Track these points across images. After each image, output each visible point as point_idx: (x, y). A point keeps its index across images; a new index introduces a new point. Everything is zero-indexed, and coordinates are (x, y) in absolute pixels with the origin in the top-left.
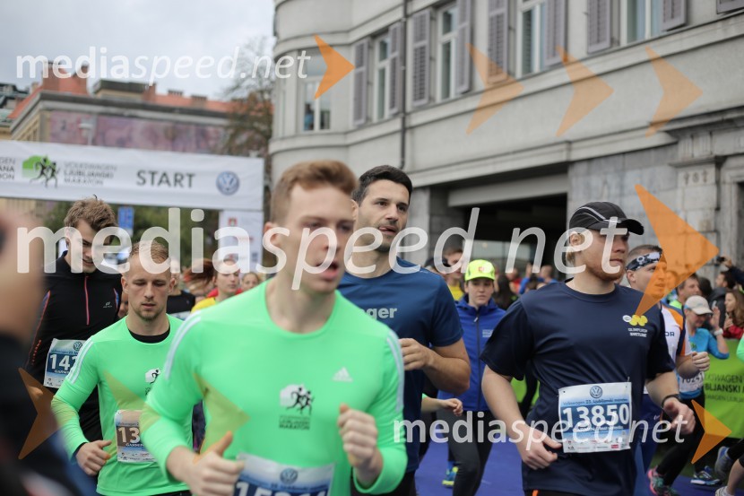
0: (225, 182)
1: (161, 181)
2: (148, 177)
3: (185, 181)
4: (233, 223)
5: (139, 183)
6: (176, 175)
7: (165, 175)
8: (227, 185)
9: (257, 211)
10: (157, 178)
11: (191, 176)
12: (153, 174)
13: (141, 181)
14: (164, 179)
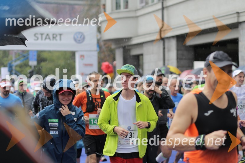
0: (78, 37)
1: (46, 38)
2: (40, 36)
3: (58, 38)
4: (82, 58)
5: (35, 40)
6: (53, 35)
7: (48, 35)
8: (79, 39)
9: (95, 51)
10: (44, 37)
11: (61, 35)
12: (42, 34)
13: (36, 38)
14: (48, 37)
